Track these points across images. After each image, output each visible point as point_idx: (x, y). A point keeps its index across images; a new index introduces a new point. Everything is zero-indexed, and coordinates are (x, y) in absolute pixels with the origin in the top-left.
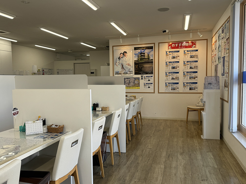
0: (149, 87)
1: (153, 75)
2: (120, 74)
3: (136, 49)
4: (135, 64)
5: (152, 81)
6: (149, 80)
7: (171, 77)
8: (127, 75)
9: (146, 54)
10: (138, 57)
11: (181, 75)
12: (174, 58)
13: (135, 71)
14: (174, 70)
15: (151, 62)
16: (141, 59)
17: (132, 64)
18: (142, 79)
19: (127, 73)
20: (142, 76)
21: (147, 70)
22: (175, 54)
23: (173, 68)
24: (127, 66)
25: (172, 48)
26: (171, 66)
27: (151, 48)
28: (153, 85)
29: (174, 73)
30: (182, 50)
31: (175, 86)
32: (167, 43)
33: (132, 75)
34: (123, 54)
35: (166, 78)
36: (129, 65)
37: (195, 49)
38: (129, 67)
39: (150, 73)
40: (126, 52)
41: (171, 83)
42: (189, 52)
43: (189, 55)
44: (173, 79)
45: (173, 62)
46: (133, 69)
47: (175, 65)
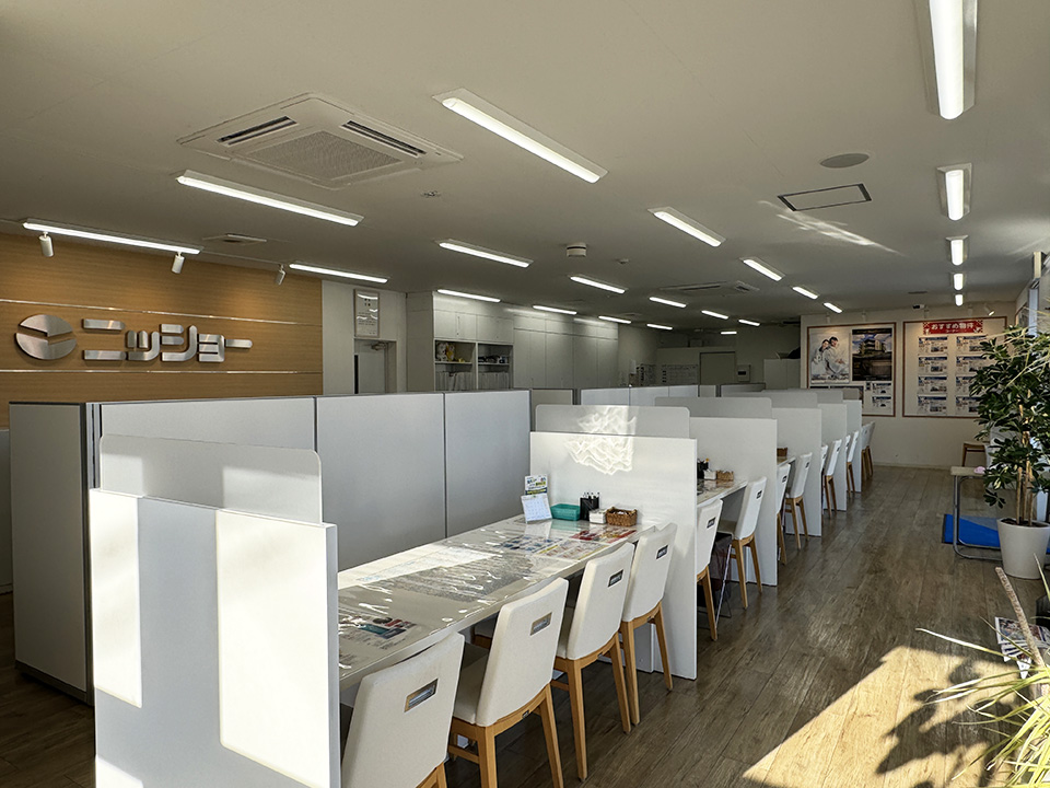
0: (883, 405)
1: (892, 382)
2: (822, 379)
3: (855, 332)
4: (855, 360)
5: (889, 393)
6: (884, 392)
7: (930, 387)
8: (837, 381)
9: (877, 344)
10: (861, 347)
11: (951, 383)
12: (936, 350)
13: (854, 373)
14: (936, 374)
15: (889, 357)
16: (866, 352)
17: (848, 361)
18: (868, 389)
19: (836, 378)
20: (868, 384)
21: (878, 373)
22: (939, 344)
23: (935, 369)
24: (837, 364)
25: (932, 332)
26: (930, 366)
27: (888, 331)
28: (891, 401)
29: (936, 378)
30: (952, 337)
31: (939, 403)
32: (922, 324)
33: (847, 381)
34: (830, 342)
35: (918, 388)
36: (841, 362)
37: (980, 334)
38: (841, 366)
39: (885, 379)
40: (836, 339)
41: (930, 398)
42: (968, 341)
43: (968, 345)
44: (934, 389)
45: (935, 358)
46: (849, 370)
47: (939, 364)
